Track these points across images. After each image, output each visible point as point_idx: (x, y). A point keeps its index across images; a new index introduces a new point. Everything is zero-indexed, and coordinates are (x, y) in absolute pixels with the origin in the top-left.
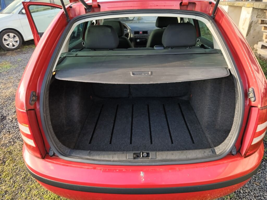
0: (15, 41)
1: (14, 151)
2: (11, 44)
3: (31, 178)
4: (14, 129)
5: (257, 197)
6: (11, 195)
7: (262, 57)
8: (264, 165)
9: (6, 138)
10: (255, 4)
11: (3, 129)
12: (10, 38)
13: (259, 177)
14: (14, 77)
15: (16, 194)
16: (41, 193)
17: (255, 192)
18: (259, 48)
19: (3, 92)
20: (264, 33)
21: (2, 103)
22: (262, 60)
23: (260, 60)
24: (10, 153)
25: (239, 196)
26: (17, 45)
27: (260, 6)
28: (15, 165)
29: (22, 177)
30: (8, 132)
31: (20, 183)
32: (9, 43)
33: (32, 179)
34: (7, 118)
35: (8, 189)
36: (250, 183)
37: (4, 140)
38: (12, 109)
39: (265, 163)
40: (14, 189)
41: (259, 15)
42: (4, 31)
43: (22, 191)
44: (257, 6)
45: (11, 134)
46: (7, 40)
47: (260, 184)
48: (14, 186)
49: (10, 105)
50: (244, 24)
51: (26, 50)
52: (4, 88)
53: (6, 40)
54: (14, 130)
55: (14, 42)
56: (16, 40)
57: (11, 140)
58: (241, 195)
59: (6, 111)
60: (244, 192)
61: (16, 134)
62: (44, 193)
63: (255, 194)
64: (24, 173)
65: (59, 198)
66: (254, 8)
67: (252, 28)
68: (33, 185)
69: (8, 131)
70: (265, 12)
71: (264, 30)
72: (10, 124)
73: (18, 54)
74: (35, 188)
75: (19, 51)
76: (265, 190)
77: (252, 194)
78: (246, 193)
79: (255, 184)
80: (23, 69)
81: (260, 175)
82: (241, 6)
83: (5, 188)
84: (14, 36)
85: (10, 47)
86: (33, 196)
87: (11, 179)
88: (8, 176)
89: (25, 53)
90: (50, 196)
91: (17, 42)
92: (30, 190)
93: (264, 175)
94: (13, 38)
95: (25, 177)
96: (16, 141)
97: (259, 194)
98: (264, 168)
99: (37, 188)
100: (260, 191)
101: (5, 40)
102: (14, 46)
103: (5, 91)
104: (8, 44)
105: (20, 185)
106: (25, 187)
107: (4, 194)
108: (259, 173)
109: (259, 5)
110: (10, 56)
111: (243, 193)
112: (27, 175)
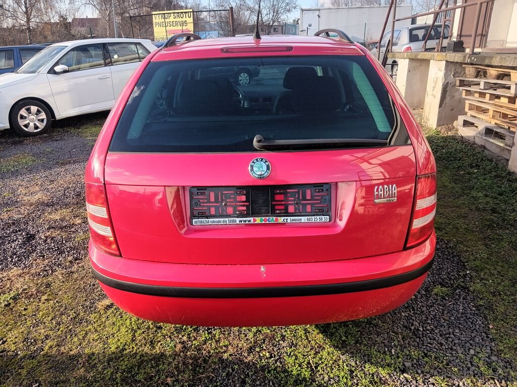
0: (39, 120)
1: (54, 282)
2: (32, 124)
3: (85, 318)
4: (50, 252)
5: (445, 335)
6: (56, 340)
7: (466, 139)
8: (458, 293)
9: (38, 265)
10: (448, 54)
11: (31, 253)
12: (30, 115)
13: (448, 310)
14: (41, 177)
15: (63, 340)
16: (104, 337)
17: (442, 329)
18: (461, 126)
19: (24, 199)
20: (466, 101)
21: (26, 216)
22: (466, 145)
23: (462, 145)
24: (48, 285)
25: (416, 335)
26: (41, 126)
27: (456, 58)
28: (57, 302)
29: (71, 316)
30: (41, 256)
31: (69, 325)
32: (29, 123)
33: (87, 319)
34: (37, 236)
35: (51, 333)
36: (435, 318)
37: (35, 267)
38: (44, 224)
39: (460, 290)
40: (59, 332)
41: (458, 72)
42: (21, 103)
43: (73, 336)
44: (452, 59)
45: (47, 259)
46: (26, 118)
47: (450, 318)
48: (59, 329)
49: (40, 217)
50: (434, 87)
51: (58, 135)
52: (26, 193)
53: (24, 117)
54: (51, 254)
55: (37, 121)
56: (41, 118)
57: (47, 268)
58: (420, 333)
59: (33, 227)
60: (425, 329)
61: (55, 259)
62: (109, 336)
63: (441, 332)
64: (73, 311)
65: (134, 343)
66: (447, 61)
67: (448, 93)
68: (89, 327)
69: (39, 254)
70: (465, 68)
71: (466, 95)
72: (43, 246)
73: (45, 141)
74: (93, 330)
75: (46, 137)
76: (457, 326)
77: (436, 331)
78: (428, 330)
79: (442, 319)
80: (56, 164)
81: (452, 306)
82: (428, 58)
83: (45, 332)
84: (38, 111)
85: (31, 129)
86: (91, 341)
87: (52, 319)
88: (47, 316)
89: (57, 140)
90: (119, 340)
91: (42, 121)
92: (86, 334)
93: (458, 306)
94: (36, 114)
95: (76, 317)
96: (55, 269)
97: (447, 332)
98: (457, 297)
99: (96, 331)
100: (449, 327)
101: (22, 117)
102: (36, 127)
103: (28, 198)
104: (28, 125)
105: (68, 327)
106: (78, 330)
107: (45, 339)
108: (451, 304)
109: (455, 56)
110: (31, 144)
111: (423, 330)
112: (79, 314)
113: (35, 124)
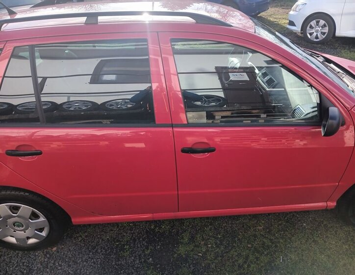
113: (317, 35)
